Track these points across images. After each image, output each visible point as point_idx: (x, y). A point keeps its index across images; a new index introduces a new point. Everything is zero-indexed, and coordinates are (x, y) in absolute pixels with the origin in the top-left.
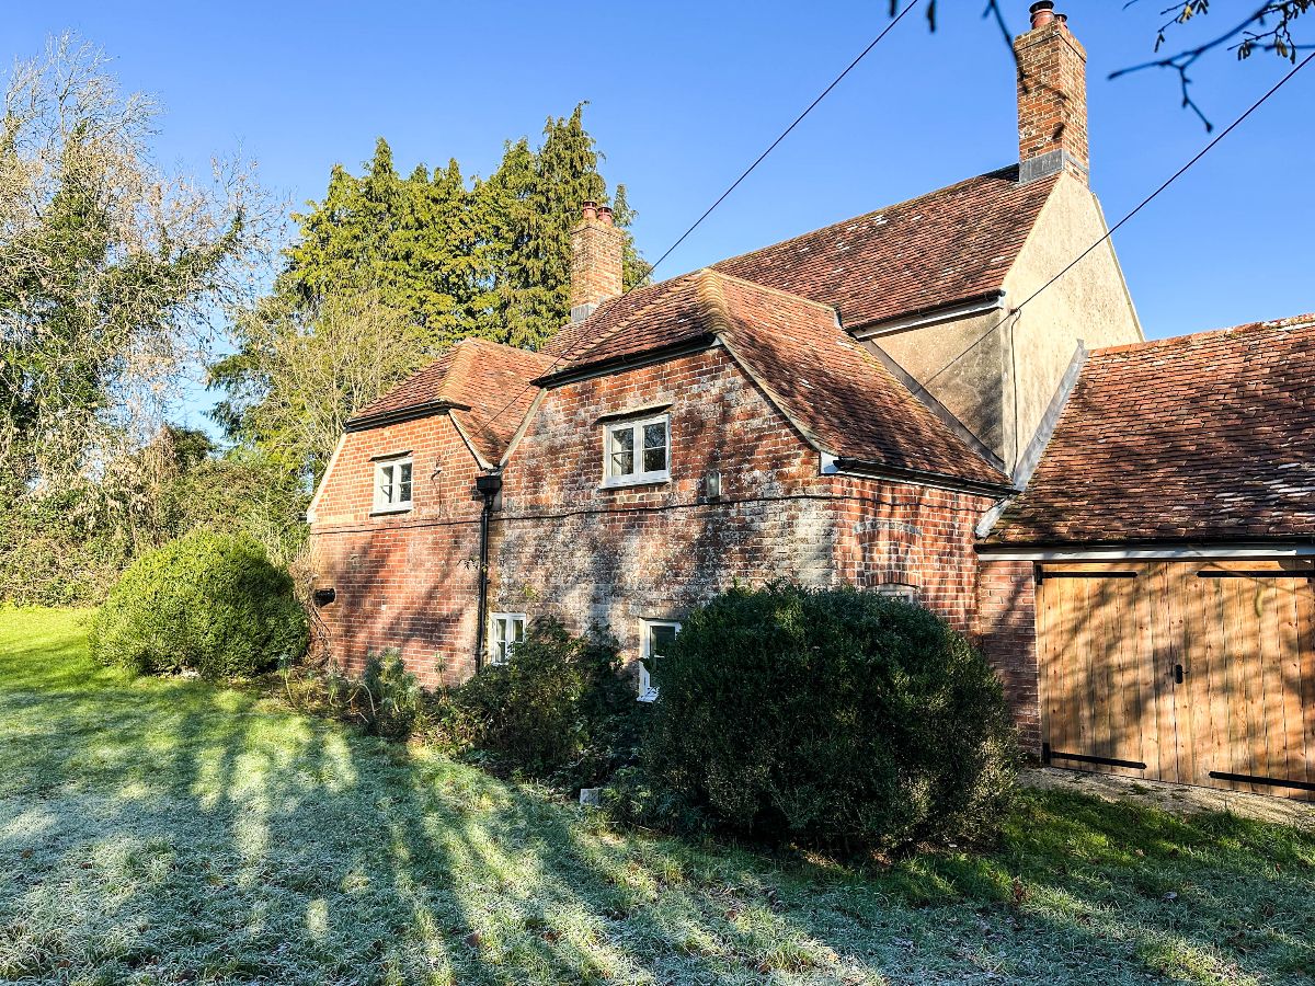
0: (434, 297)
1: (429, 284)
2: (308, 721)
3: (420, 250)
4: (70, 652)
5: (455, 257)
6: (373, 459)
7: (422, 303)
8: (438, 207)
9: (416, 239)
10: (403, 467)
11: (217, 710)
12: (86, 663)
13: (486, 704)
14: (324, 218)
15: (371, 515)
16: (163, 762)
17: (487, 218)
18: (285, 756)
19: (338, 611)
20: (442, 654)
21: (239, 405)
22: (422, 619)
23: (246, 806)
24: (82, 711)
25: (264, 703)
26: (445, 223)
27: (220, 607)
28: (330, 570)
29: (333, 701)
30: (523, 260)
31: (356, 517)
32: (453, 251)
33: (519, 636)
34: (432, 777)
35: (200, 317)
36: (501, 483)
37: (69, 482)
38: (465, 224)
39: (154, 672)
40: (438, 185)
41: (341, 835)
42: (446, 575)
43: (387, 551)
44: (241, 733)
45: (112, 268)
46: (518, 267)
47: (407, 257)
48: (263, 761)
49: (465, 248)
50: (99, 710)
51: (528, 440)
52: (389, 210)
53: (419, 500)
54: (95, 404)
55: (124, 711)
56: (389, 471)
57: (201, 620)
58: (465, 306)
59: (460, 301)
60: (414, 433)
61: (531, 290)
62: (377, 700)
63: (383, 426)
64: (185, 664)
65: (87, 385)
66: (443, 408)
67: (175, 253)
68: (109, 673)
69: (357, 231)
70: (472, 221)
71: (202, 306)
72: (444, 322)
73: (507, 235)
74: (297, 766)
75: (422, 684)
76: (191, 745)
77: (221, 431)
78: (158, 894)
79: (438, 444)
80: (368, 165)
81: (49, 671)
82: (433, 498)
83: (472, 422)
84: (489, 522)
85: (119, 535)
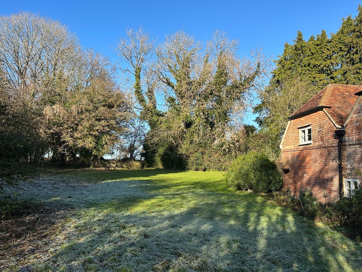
0: (318, 75)
1: (317, 72)
2: (282, 209)
3: (313, 62)
4: (222, 183)
5: (326, 61)
6: (299, 128)
7: (314, 78)
8: (319, 47)
9: (312, 59)
10: (308, 130)
11: (256, 202)
12: (225, 186)
13: (343, 211)
14: (283, 60)
15: (299, 146)
16: (240, 215)
17: (337, 45)
18: (274, 218)
19: (291, 175)
20: (326, 192)
21: (262, 118)
22: (318, 180)
23: (260, 233)
24: (223, 198)
25: (269, 201)
26: (321, 51)
27: (256, 173)
28: (288, 162)
29: (289, 203)
30: (352, 56)
31: (294, 147)
32: (325, 59)
33: (356, 187)
34: (323, 234)
35: (250, 94)
36: (345, 132)
37: (222, 140)
38: (329, 50)
39: (241, 190)
40: (318, 40)
41: (289, 248)
42: (326, 165)
43: (305, 157)
44: (262, 210)
45: (229, 86)
46: (350, 59)
47: (309, 65)
48: (267, 219)
49: (330, 57)
50: (227, 198)
51: (354, 116)
52: (302, 52)
53: (314, 140)
54: (226, 121)
55: (233, 199)
56: (304, 131)
57: (252, 176)
58: (330, 76)
59: (328, 75)
60: (311, 118)
61: (356, 66)
62: (304, 204)
63: (301, 117)
64: (248, 188)
65: (224, 116)
66: (321, 108)
67: (243, 78)
68: (230, 189)
69: (293, 61)
70: (331, 48)
71: (250, 92)
72: (322, 83)
73: (344, 49)
74: (277, 223)
75: (320, 201)
76: (248, 211)
77: (258, 125)
78: (234, 254)
79: (320, 121)
80: (295, 40)
81: (217, 187)
82: (319, 139)
83: (332, 112)
84: (341, 146)
85: (233, 153)
